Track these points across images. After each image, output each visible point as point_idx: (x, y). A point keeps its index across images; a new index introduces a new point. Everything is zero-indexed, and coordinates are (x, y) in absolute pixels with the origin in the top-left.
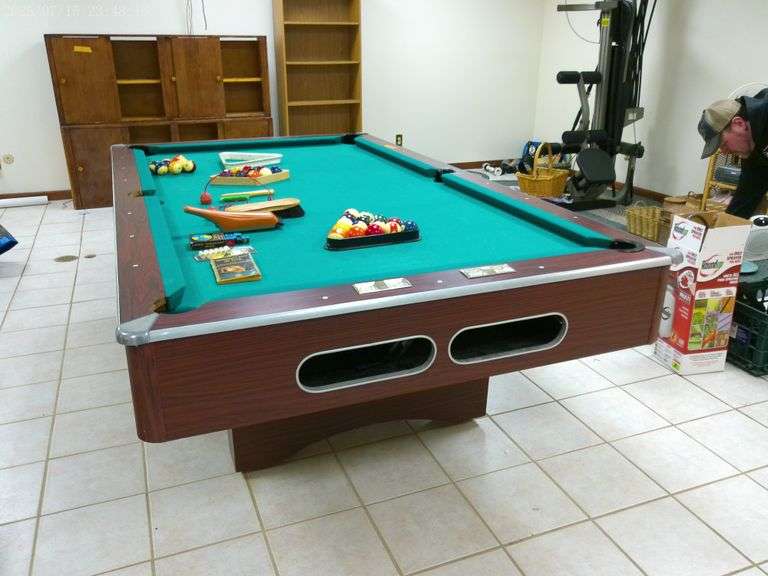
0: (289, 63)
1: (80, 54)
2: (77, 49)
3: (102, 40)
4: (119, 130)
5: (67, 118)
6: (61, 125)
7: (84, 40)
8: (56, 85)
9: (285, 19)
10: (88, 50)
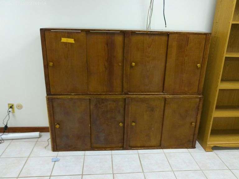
0: (228, 56)
1: (66, 44)
2: (64, 40)
3: (83, 34)
4: (88, 100)
5: (52, 91)
6: (48, 95)
7: (69, 33)
8: (46, 67)
9: (233, 20)
10: (71, 41)
